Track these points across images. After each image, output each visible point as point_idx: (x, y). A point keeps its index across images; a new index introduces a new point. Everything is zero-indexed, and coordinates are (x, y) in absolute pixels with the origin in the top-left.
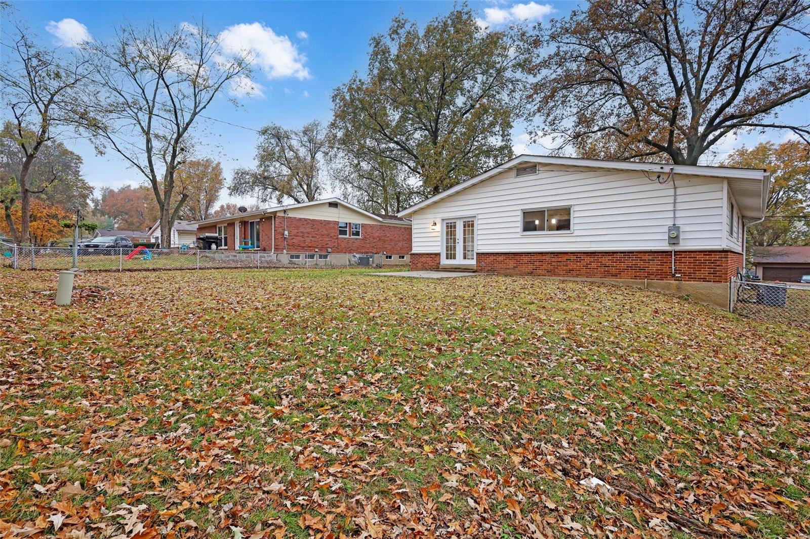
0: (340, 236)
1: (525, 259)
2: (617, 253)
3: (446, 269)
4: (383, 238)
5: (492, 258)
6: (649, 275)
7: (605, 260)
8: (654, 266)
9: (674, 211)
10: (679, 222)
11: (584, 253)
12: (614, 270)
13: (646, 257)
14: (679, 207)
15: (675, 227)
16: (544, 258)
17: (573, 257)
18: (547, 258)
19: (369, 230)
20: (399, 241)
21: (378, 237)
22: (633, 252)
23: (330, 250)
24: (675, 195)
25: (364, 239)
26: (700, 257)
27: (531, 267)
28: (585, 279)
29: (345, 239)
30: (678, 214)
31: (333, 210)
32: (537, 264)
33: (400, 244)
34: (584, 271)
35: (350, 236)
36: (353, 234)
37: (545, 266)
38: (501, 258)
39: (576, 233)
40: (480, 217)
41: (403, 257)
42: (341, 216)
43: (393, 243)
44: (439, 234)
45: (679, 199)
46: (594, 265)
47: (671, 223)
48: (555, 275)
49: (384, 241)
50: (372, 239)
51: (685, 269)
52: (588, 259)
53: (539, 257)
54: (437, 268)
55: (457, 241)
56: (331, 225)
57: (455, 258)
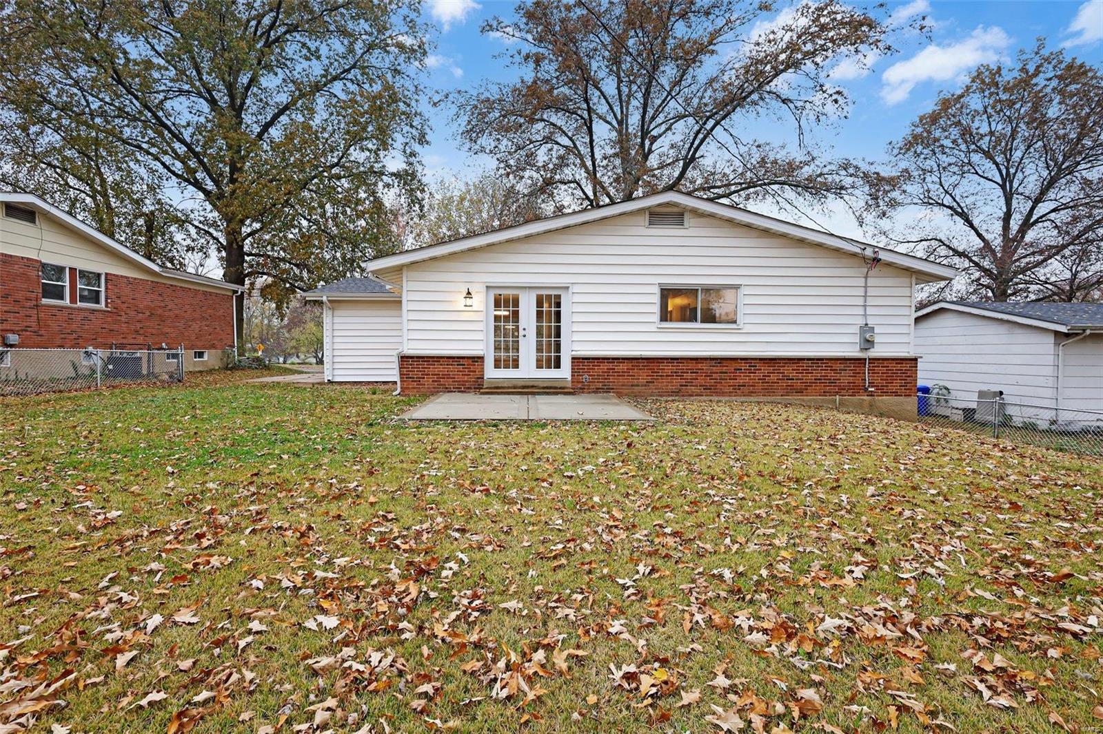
0: (45, 301)
1: (669, 369)
2: (804, 359)
3: (499, 389)
4: (159, 312)
5: (605, 366)
6: (840, 390)
7: (789, 370)
8: (845, 378)
9: (865, 306)
10: (871, 322)
11: (761, 359)
12: (798, 385)
13: (838, 366)
14: (870, 301)
15: (866, 328)
16: (700, 366)
17: (744, 366)
18: (704, 366)
19: (127, 291)
20: (194, 320)
21: (148, 307)
22: (822, 359)
23: (13, 338)
24: (866, 287)
25: (116, 312)
26: (892, 365)
27: (677, 382)
28: (761, 399)
29: (61, 308)
30: (870, 311)
31: (19, 226)
32: (689, 376)
33: (195, 327)
34: (760, 386)
35: (73, 300)
36: (83, 299)
37: (701, 381)
38: (622, 367)
39: (747, 329)
40: (576, 289)
41: (201, 355)
42: (46, 246)
43: (181, 325)
44: (481, 317)
45: (871, 292)
46: (773, 377)
47: (861, 322)
48: (717, 394)
49: (162, 319)
50: (132, 313)
51: (878, 381)
52: (765, 369)
53: (691, 365)
54: (477, 386)
55: (521, 332)
56: (16, 269)
57: (516, 366)
